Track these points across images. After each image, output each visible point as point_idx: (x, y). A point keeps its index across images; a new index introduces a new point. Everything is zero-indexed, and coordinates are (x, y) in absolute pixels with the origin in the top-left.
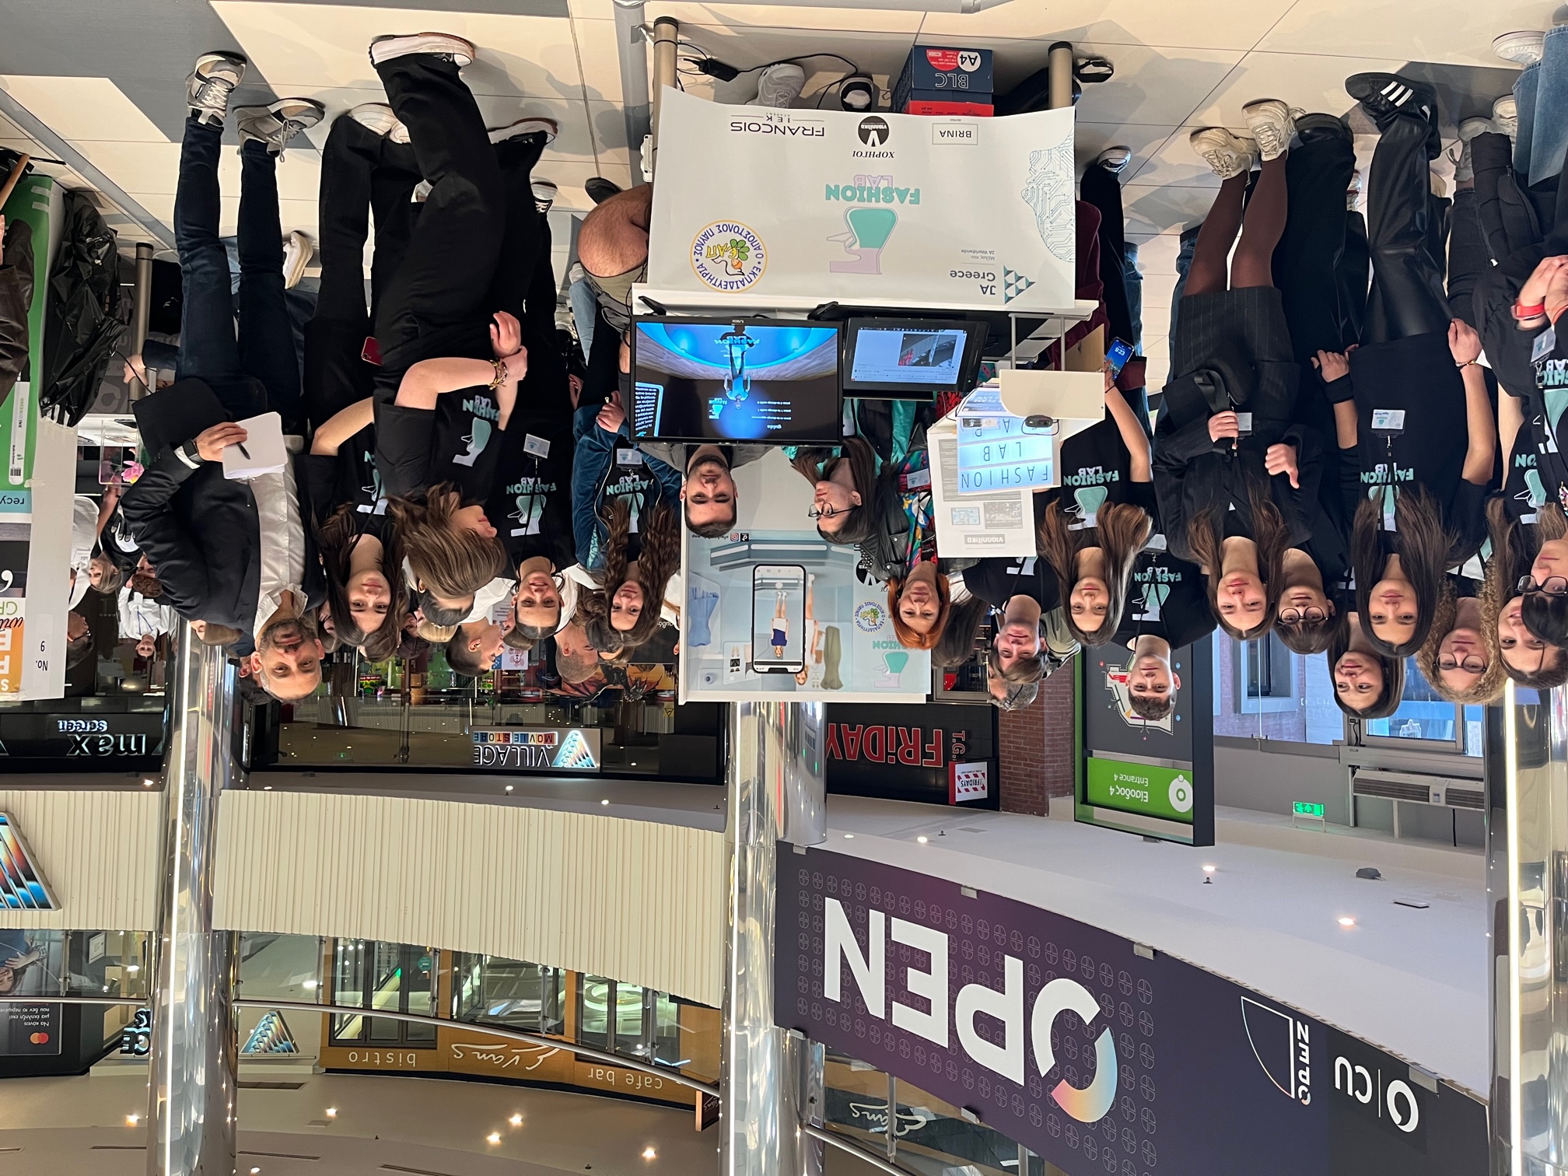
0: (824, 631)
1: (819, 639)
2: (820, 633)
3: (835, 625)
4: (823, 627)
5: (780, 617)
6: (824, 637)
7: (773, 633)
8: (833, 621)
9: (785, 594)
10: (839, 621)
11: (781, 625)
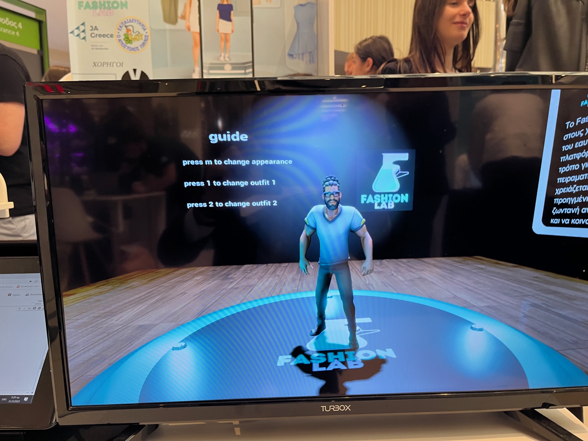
0: (179, 20)
1: (185, 11)
2: (183, 17)
3: (168, 26)
4: (181, 24)
5: (226, 35)
6: (180, 12)
7: (232, 17)
8: (171, 30)
9: (222, 59)
10: (164, 30)
11: (224, 26)
